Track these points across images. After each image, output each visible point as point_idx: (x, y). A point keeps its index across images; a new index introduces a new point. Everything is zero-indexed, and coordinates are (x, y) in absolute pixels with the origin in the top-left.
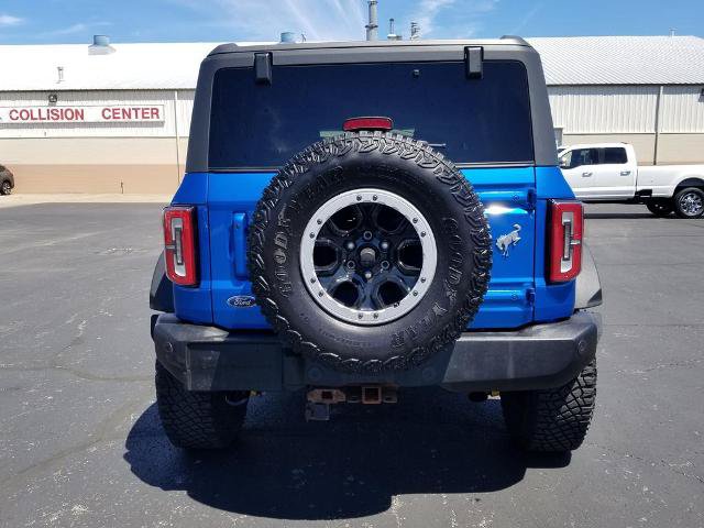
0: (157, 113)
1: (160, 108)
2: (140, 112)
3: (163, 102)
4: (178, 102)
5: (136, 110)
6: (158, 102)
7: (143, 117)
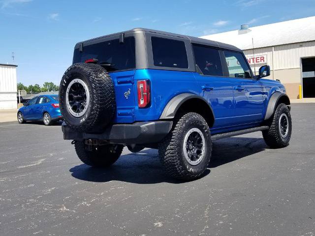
0: (263, 59)
1: (265, 57)
2: (255, 59)
3: (266, 53)
4: (274, 52)
5: (253, 59)
6: (264, 54)
7: (256, 62)
